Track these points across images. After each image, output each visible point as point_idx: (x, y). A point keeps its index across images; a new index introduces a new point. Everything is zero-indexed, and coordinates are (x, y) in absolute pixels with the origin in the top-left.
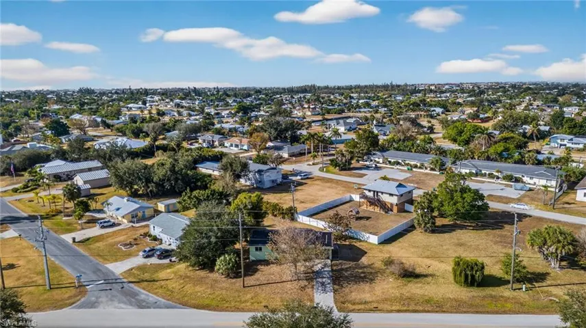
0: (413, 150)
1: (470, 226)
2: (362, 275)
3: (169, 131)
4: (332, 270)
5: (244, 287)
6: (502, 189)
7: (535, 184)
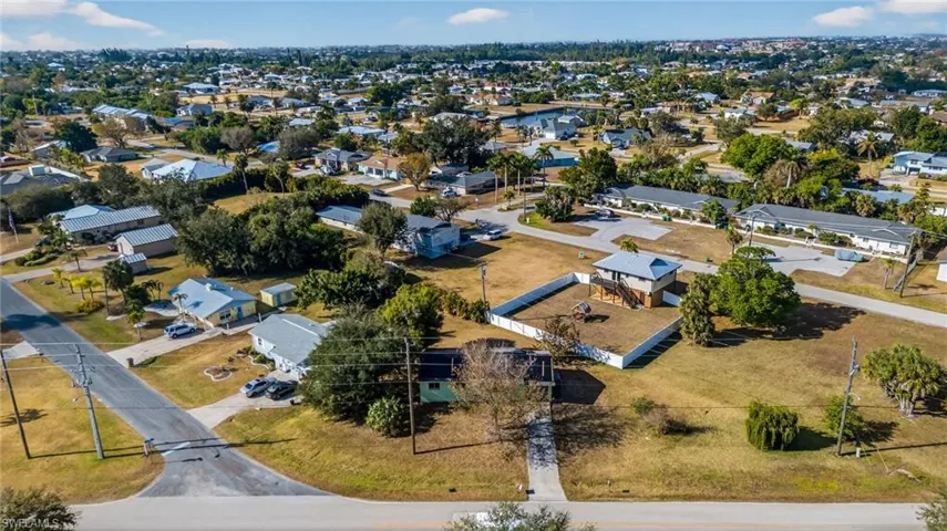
0: (673, 185)
1: (768, 332)
2: (600, 430)
3: (264, 141)
4: (554, 422)
5: (415, 453)
6: (817, 259)
7: (871, 249)
